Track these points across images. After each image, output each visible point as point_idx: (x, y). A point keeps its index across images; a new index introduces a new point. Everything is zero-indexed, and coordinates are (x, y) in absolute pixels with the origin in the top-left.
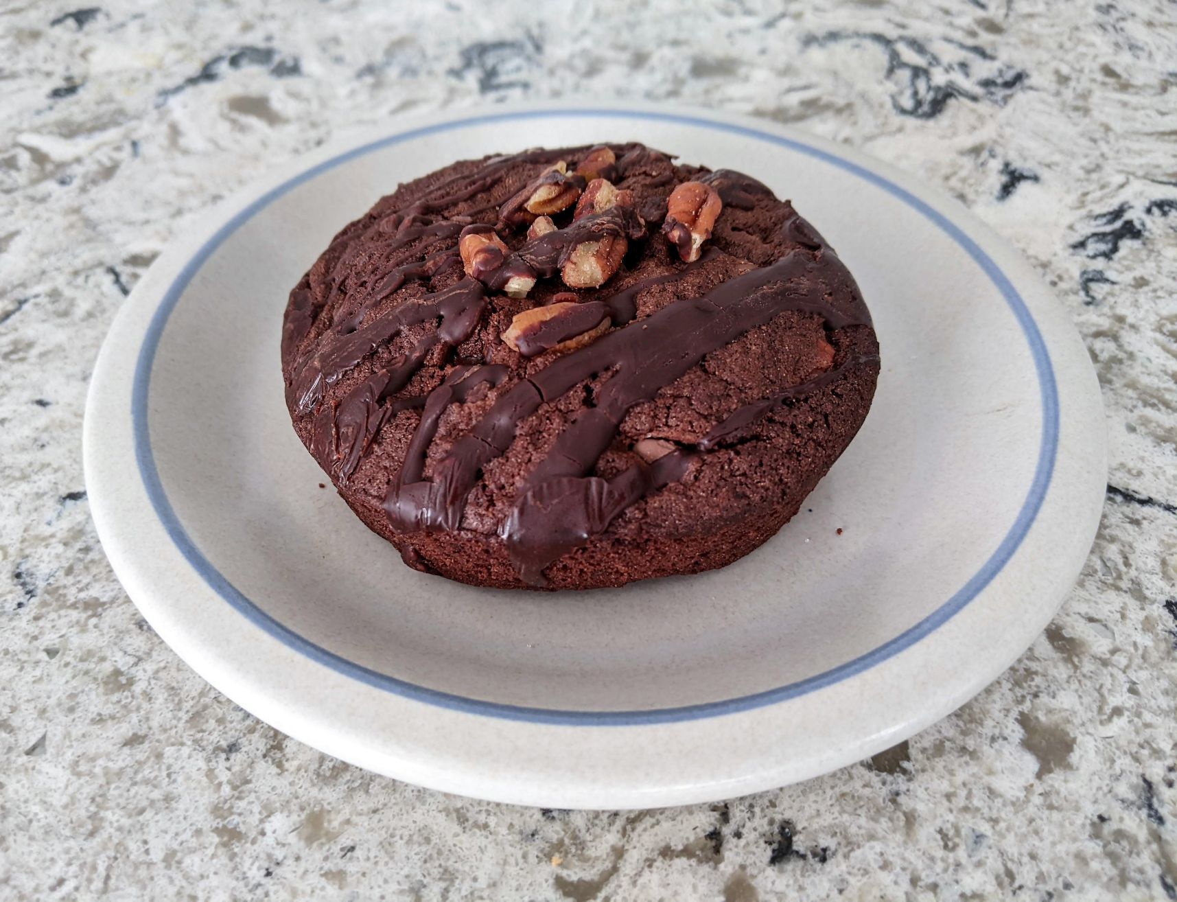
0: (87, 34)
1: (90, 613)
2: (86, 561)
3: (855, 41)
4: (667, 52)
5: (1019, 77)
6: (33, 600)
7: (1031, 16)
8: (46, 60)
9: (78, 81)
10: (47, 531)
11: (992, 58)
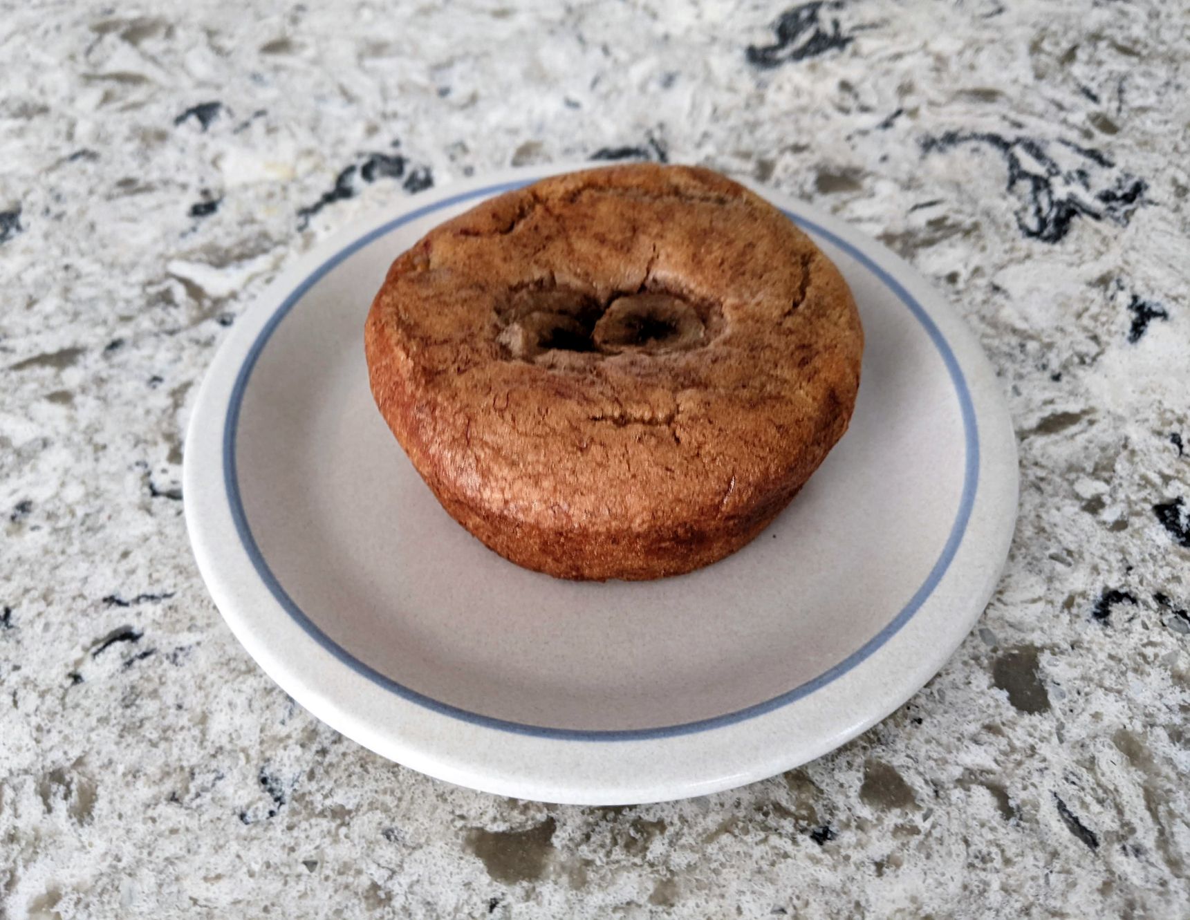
0: (214, 136)
1: (339, 821)
2: (325, 764)
3: (973, 144)
4: (789, 159)
5: (1138, 188)
6: (283, 808)
7: (1143, 110)
8: (178, 169)
9: (215, 196)
10: (283, 731)
11: (1110, 165)
